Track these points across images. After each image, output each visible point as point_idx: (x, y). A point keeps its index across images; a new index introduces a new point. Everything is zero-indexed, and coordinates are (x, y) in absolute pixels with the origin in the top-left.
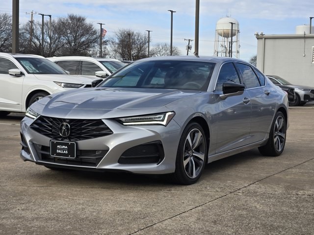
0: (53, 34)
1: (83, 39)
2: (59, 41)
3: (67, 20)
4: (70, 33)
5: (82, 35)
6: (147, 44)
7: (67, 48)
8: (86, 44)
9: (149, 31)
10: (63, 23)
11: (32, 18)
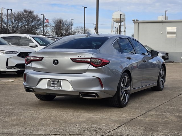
0: (15, 21)
1: (33, 24)
2: (18, 25)
3: (23, 13)
4: (25, 20)
5: (32, 22)
6: (71, 27)
7: (23, 29)
8: (34, 27)
9: (72, 19)
10: (20, 14)
11: (2, 11)
